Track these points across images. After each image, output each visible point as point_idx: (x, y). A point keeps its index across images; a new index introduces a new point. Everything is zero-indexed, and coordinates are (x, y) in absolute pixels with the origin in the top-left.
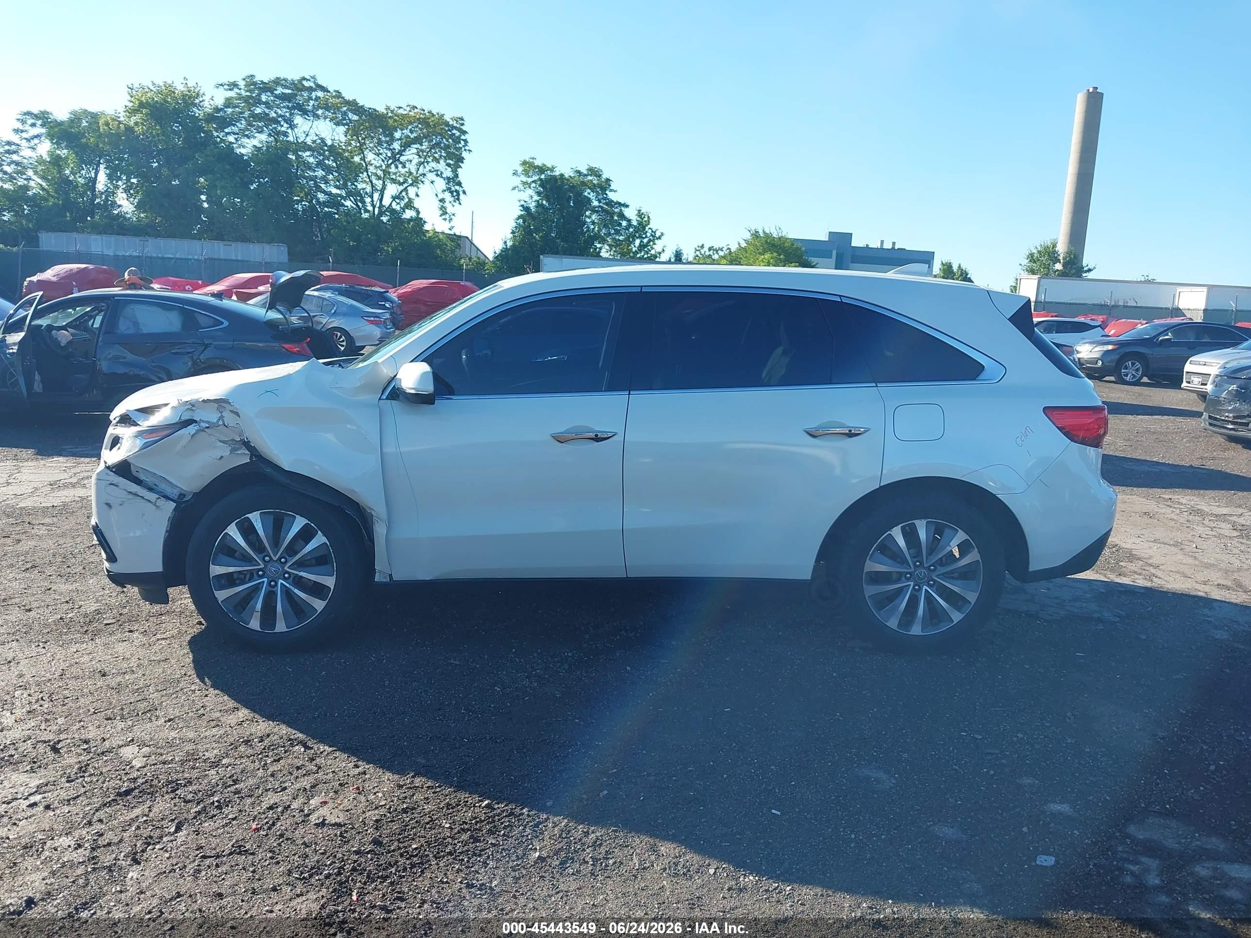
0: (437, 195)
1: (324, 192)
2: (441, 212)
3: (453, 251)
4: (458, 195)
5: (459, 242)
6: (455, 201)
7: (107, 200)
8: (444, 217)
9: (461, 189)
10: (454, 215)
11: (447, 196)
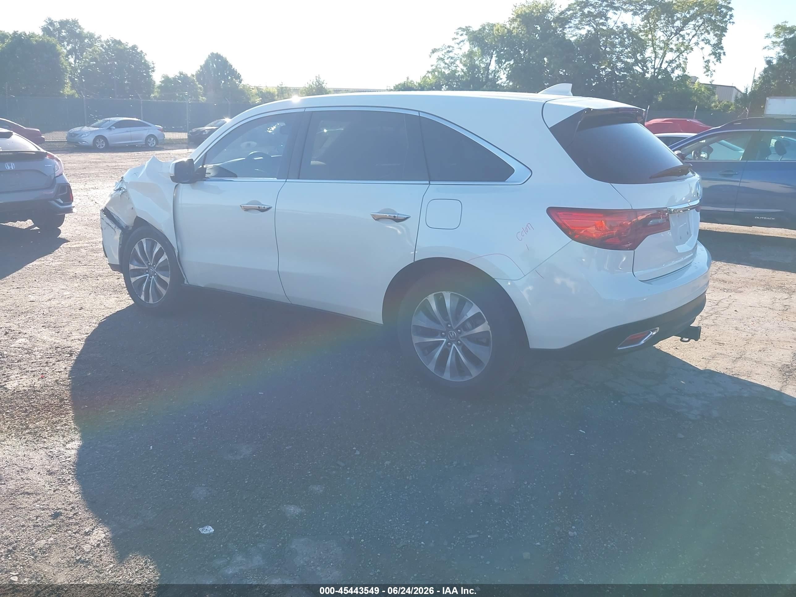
0: (703, 58)
1: (623, 62)
2: (705, 70)
3: (709, 98)
4: (720, 55)
5: (715, 90)
6: (717, 61)
7: (495, 76)
8: (707, 73)
9: (722, 51)
10: (714, 71)
11: (712, 58)
